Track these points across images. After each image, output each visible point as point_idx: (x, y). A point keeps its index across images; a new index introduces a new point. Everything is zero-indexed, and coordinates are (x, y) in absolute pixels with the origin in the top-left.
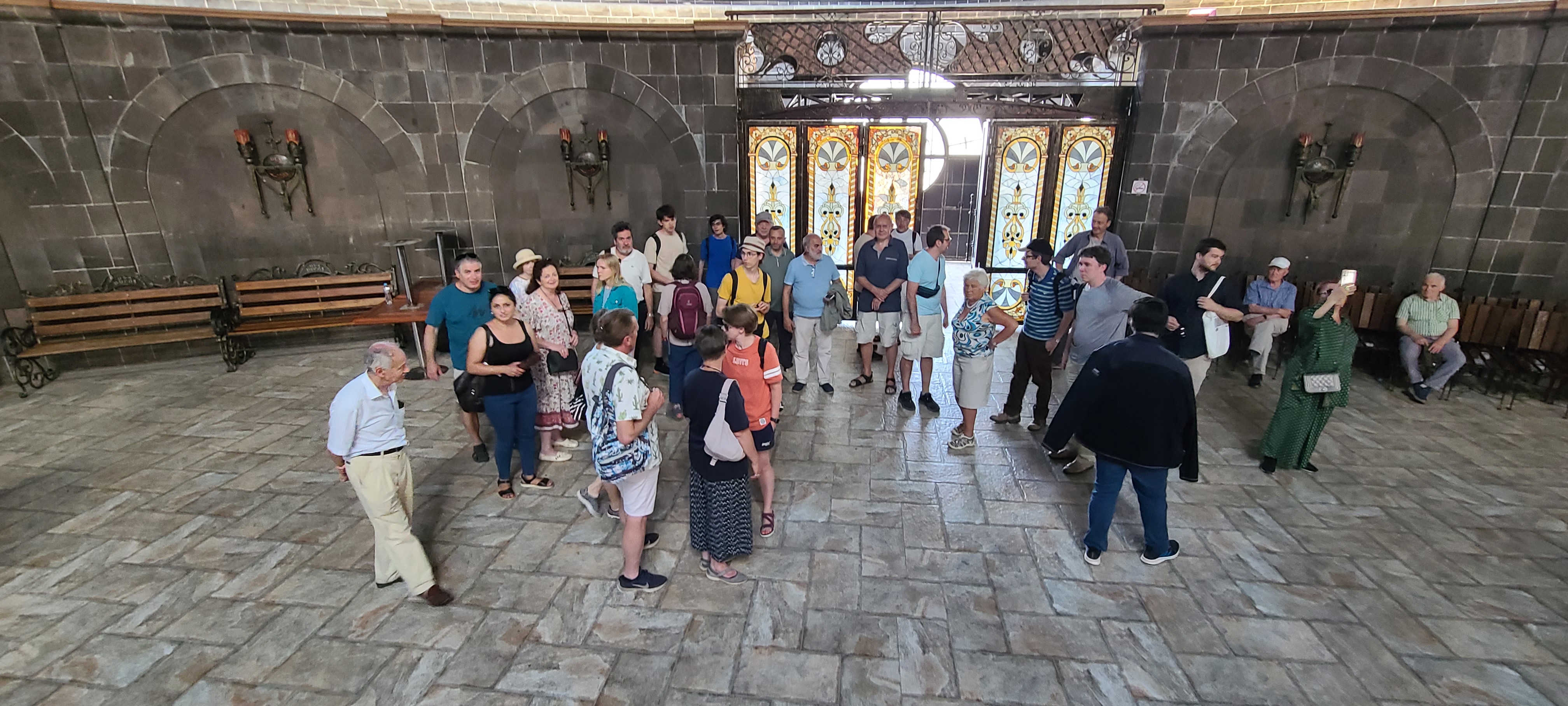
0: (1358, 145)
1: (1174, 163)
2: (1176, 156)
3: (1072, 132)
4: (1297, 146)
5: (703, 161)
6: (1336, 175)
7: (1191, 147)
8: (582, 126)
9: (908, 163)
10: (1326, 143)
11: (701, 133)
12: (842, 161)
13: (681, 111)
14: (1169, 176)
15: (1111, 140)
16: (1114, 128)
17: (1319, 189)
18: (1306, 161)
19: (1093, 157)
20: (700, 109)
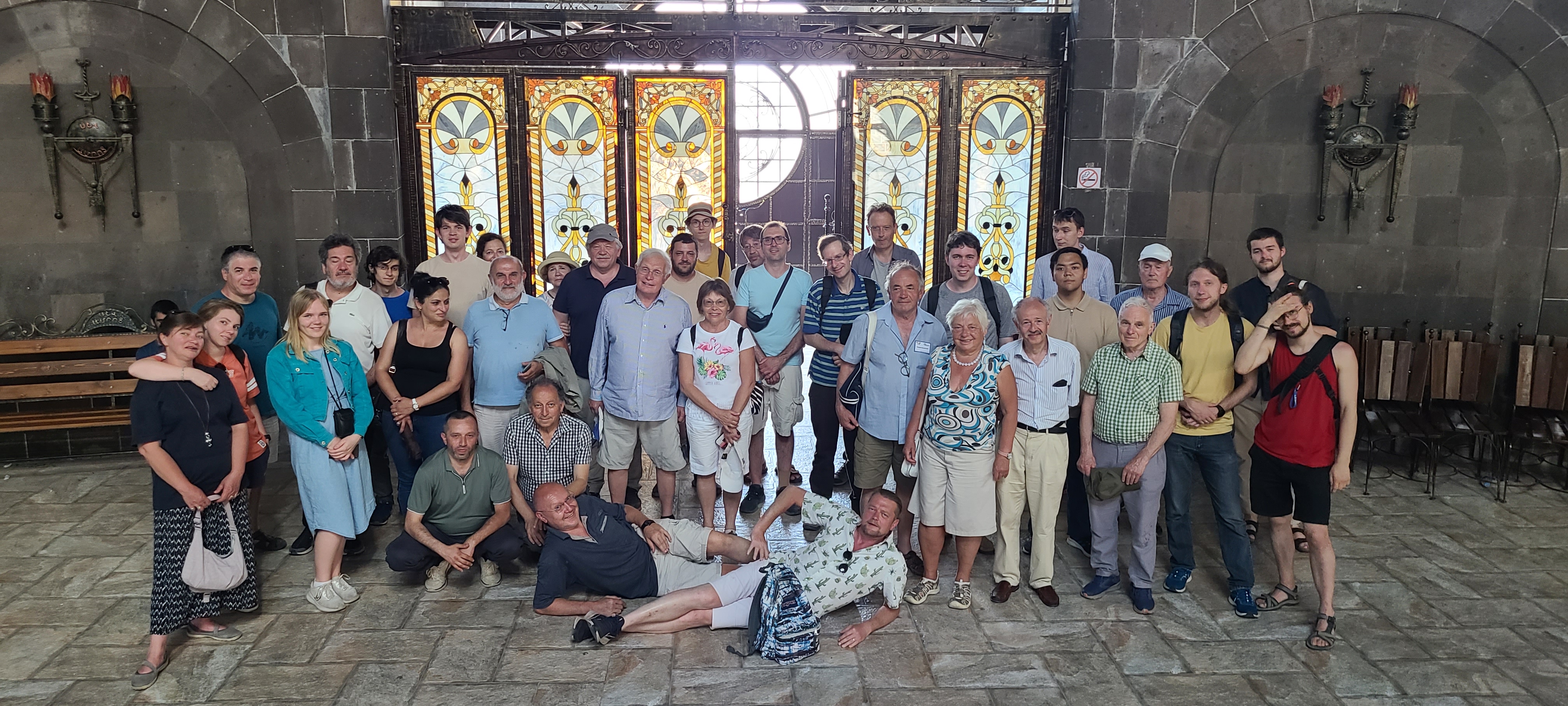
0: (1411, 105)
1: (1140, 137)
2: (1142, 126)
3: (976, 88)
4: (1323, 107)
5: (326, 136)
6: (1385, 152)
7: (1162, 112)
8: (78, 69)
9: (706, 140)
10: (1365, 103)
11: (321, 85)
12: (590, 138)
13: (280, 46)
14: (1133, 159)
15: (1040, 101)
16: (1043, 82)
17: (1364, 175)
18: (1338, 131)
19: (1012, 129)
20: (316, 42)
